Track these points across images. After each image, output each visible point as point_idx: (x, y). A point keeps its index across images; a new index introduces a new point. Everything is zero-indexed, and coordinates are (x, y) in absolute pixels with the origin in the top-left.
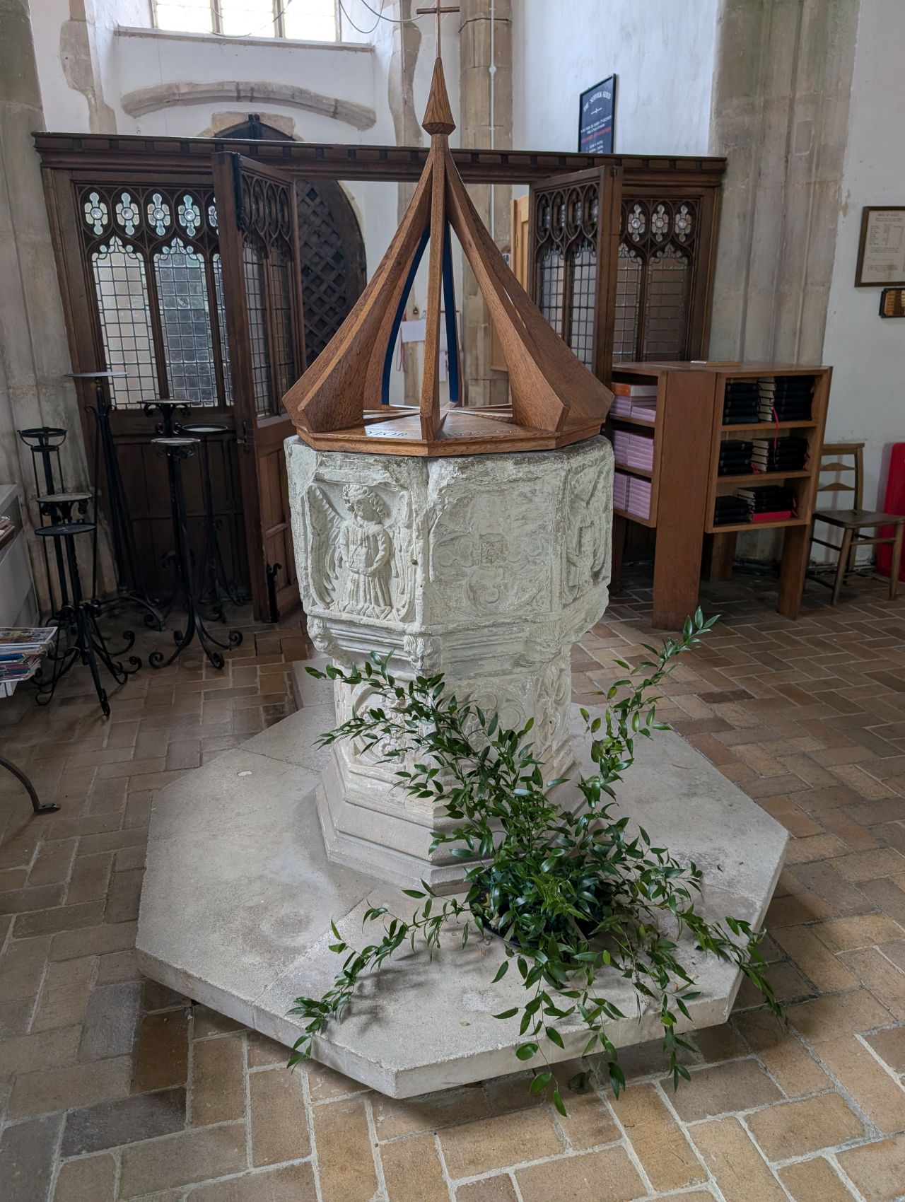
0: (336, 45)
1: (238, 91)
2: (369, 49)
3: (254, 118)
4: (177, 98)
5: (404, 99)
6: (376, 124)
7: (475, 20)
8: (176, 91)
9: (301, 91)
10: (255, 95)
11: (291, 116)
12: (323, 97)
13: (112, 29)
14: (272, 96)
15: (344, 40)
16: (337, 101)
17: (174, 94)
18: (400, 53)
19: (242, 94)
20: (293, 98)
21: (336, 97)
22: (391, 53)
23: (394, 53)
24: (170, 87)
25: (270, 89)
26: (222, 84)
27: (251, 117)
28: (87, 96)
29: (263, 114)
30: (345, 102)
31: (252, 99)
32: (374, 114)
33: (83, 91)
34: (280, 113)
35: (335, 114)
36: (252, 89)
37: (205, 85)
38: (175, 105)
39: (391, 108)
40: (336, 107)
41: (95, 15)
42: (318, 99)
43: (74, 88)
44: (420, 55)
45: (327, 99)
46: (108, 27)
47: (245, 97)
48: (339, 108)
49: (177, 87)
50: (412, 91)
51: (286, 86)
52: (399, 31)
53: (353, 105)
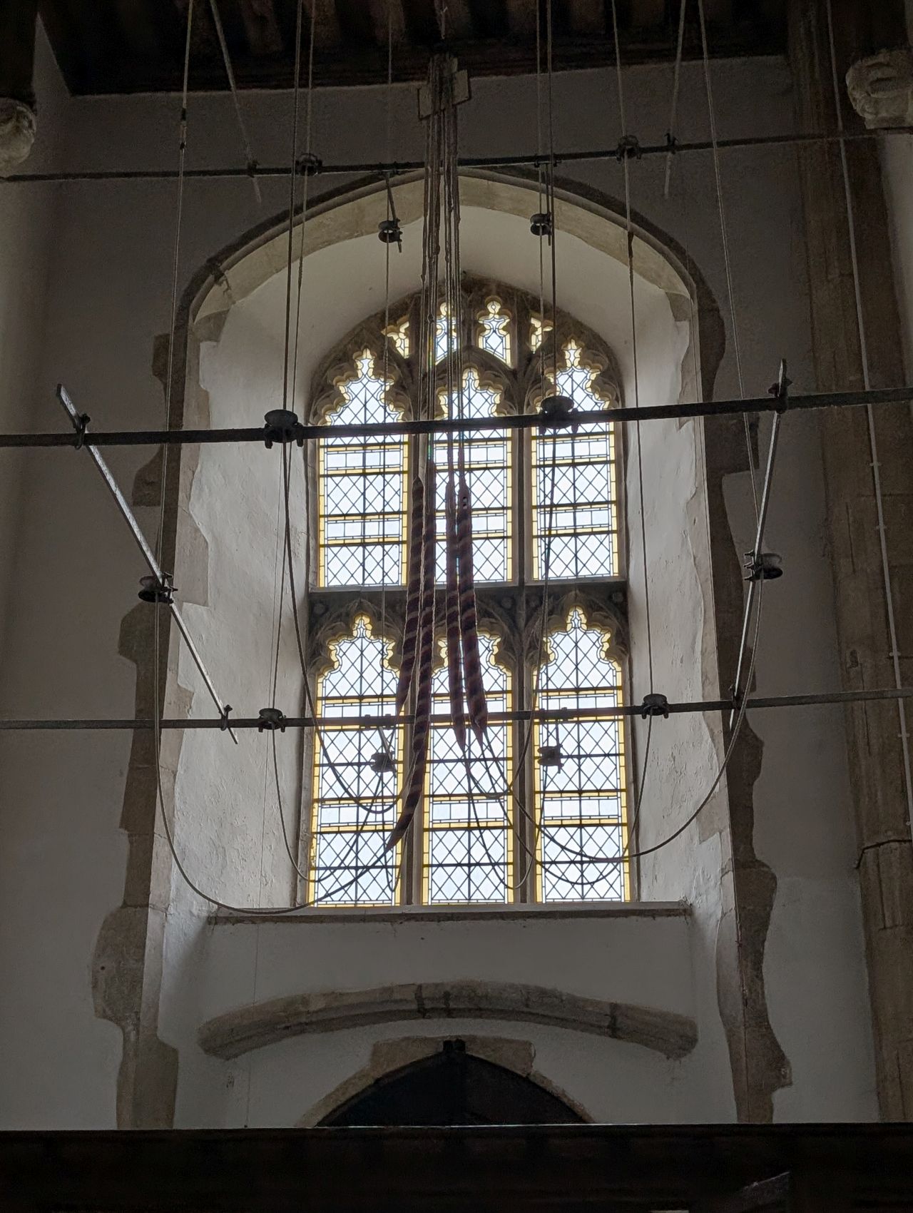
0: (630, 907)
1: (419, 999)
2: (683, 911)
3: (455, 1047)
4: (304, 1020)
5: (744, 995)
6: (698, 1045)
7: (879, 845)
8: (302, 1009)
9: (543, 993)
10: (452, 1005)
11: (525, 1038)
12: (586, 1001)
13: (205, 914)
14: (484, 1005)
15: (644, 898)
16: (615, 1007)
17: (298, 1014)
18: (733, 913)
19: (428, 1005)
20: (527, 1006)
21: (613, 1001)
22: (719, 915)
23: (724, 914)
24: (291, 1002)
25: (480, 992)
26: (390, 990)
27: (447, 1044)
28: (123, 1029)
29: (473, 1039)
30: (628, 1008)
31: (449, 1013)
32: (693, 1026)
33: (118, 1020)
34: (506, 1035)
35: (614, 1031)
36: (447, 996)
37: (356, 994)
38: (302, 1032)
39: (721, 1014)
40: (614, 1018)
41: (172, 894)
42: (574, 1003)
43: (105, 1016)
44: (775, 913)
45: (596, 1004)
46: (195, 912)
47: (433, 1009)
48: (619, 1019)
49: (305, 1001)
50: (762, 979)
51: (512, 986)
52: (730, 876)
53: (647, 1013)
